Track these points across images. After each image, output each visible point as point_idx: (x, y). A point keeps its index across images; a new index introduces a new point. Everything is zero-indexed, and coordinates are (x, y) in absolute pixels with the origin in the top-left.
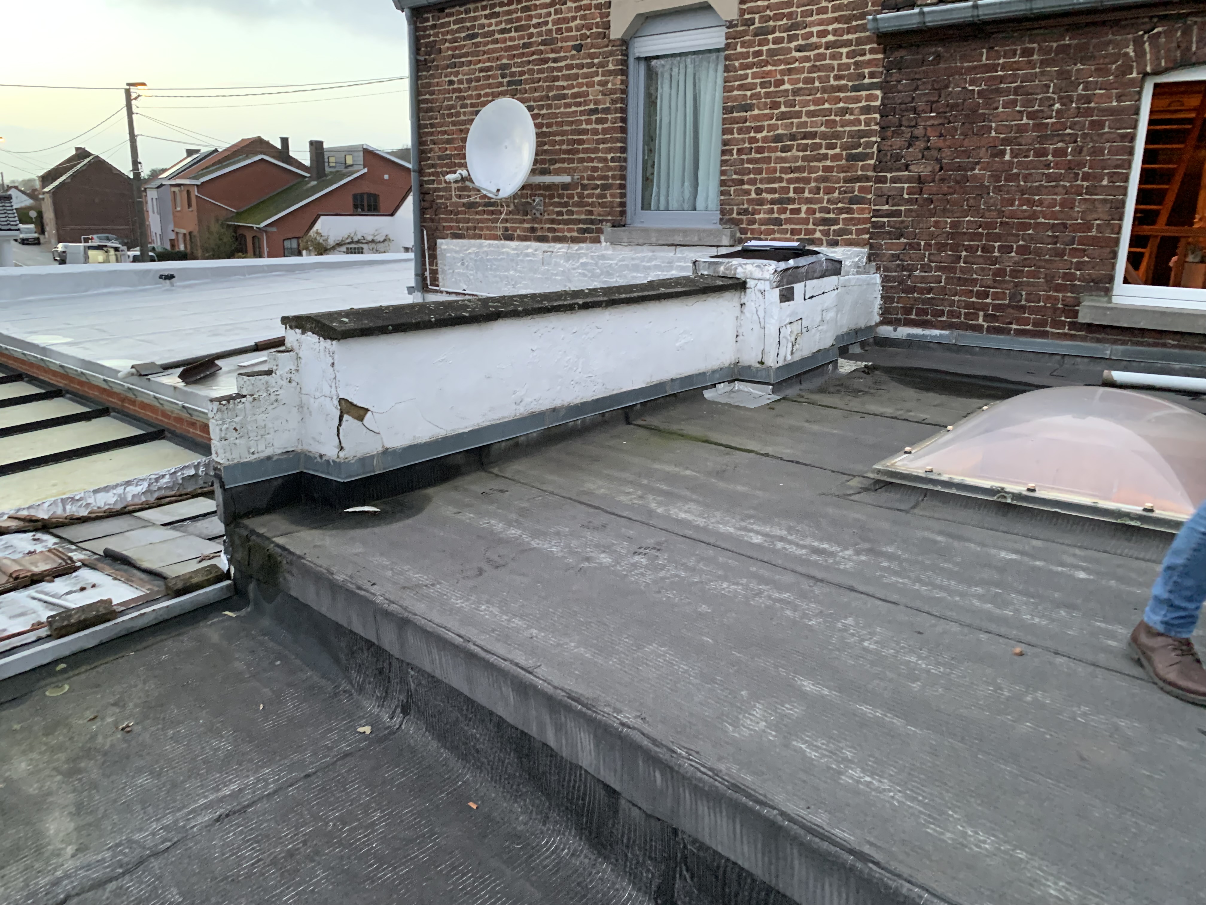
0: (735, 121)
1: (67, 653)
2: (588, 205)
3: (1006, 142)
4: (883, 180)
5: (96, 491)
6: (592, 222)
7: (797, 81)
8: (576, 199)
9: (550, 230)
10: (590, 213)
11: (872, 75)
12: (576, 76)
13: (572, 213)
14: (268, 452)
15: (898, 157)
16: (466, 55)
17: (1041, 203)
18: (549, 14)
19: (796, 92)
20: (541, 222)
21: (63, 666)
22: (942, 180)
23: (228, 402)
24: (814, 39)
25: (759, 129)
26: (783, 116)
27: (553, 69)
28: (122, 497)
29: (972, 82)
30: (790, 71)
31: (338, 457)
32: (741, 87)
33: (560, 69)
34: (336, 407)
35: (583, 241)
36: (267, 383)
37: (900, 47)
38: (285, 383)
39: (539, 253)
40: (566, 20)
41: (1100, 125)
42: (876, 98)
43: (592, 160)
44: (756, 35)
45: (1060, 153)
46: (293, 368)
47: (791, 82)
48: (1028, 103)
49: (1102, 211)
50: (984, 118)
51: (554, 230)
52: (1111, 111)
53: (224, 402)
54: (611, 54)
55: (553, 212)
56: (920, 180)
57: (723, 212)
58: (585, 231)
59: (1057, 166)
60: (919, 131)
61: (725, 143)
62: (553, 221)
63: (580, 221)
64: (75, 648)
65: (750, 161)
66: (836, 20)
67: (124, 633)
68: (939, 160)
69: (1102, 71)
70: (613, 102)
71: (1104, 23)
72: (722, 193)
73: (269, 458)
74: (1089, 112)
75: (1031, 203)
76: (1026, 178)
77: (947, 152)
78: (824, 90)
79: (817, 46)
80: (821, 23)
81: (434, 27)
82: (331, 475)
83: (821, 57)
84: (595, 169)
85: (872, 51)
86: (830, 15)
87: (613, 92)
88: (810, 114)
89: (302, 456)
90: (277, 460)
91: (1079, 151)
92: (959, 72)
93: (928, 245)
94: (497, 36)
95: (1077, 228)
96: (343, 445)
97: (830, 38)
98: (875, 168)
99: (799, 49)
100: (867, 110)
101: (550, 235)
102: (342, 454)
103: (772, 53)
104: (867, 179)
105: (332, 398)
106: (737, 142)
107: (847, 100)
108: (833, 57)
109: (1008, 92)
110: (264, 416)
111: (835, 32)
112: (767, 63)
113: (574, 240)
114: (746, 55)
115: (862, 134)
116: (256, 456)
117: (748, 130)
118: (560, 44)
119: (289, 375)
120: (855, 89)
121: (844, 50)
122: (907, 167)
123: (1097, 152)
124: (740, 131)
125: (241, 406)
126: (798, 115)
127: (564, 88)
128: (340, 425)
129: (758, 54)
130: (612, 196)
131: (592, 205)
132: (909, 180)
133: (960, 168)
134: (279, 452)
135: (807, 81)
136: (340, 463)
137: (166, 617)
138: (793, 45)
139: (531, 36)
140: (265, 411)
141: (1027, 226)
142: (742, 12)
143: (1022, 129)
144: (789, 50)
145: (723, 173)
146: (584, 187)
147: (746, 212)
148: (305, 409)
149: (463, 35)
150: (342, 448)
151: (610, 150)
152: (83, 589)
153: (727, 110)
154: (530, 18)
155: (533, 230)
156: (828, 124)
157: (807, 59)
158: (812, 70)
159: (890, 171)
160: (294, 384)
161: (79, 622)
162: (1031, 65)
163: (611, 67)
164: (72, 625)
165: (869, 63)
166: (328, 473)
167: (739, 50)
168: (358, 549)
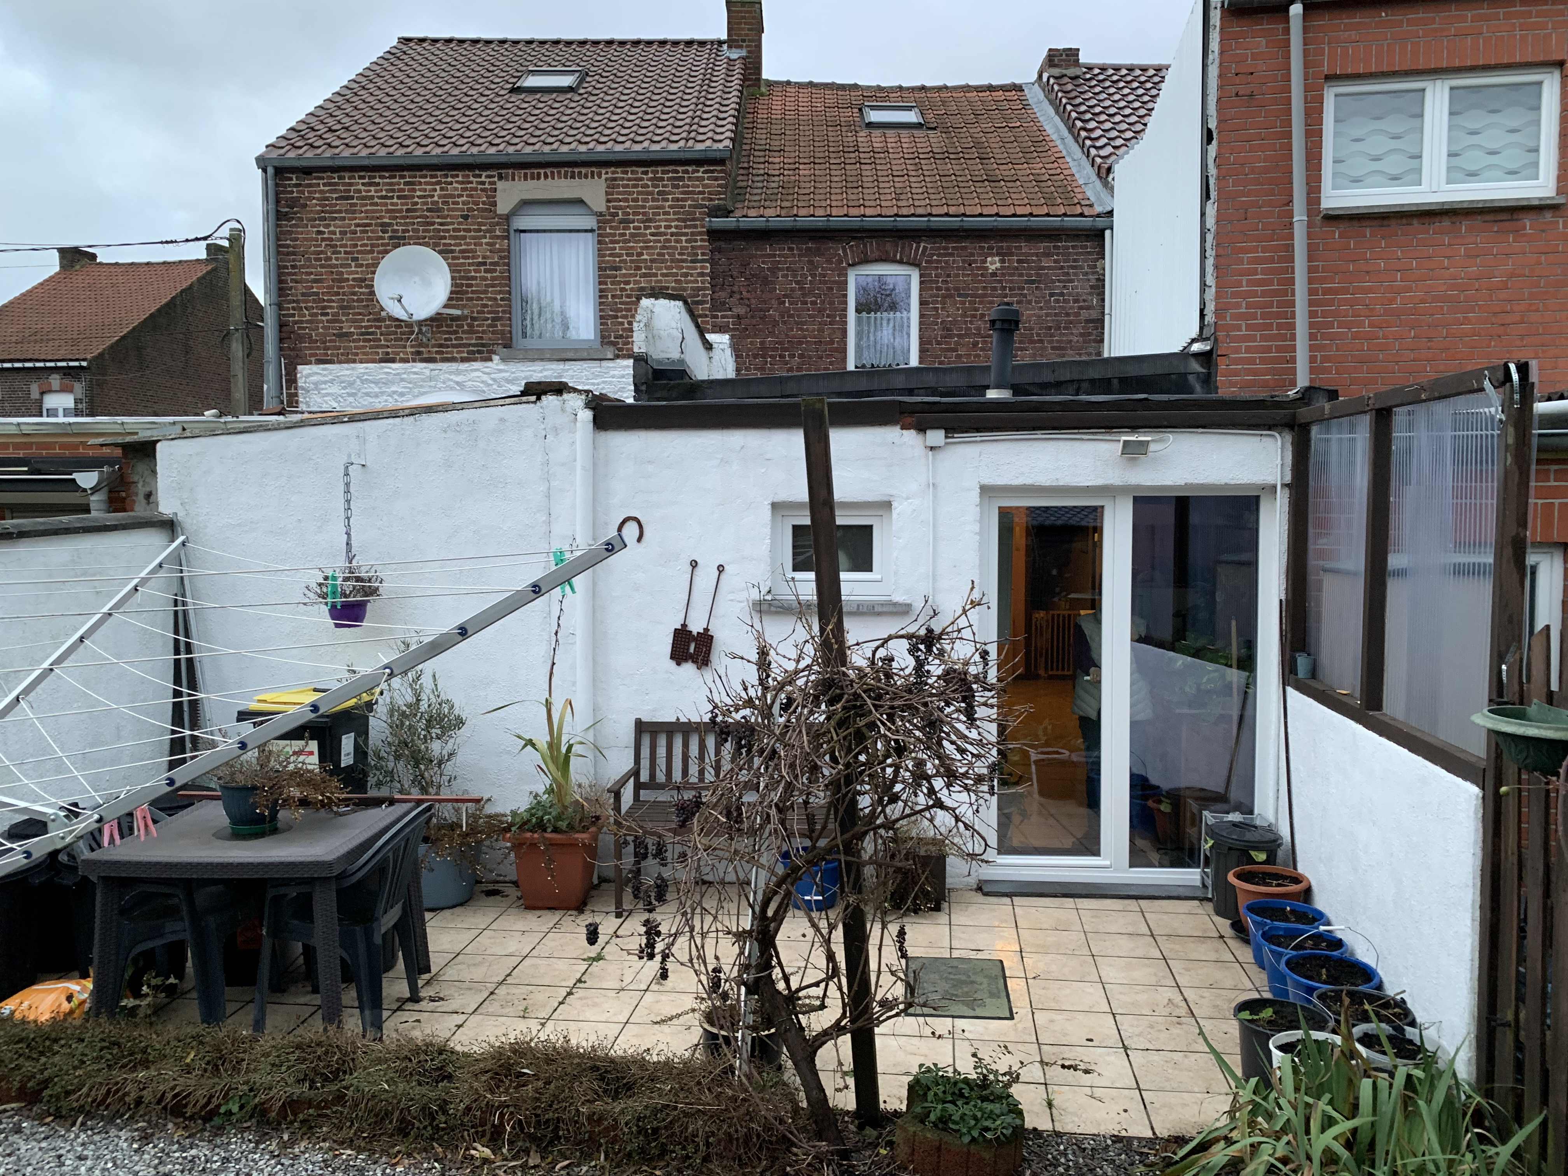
0: (609, 276)
2: (478, 332)
3: (785, 296)
4: (716, 317)
6: (483, 345)
7: (653, 254)
8: (466, 327)
9: (437, 352)
10: (481, 338)
11: (703, 254)
12: (464, 238)
13: (462, 339)
15: (724, 303)
16: (340, 212)
17: (807, 330)
18: (435, 190)
19: (652, 261)
20: (427, 346)
22: (752, 317)
24: (663, 230)
25: (628, 283)
26: (644, 275)
27: (439, 231)
29: (763, 263)
30: (647, 248)
31: (680, 358)
32: (611, 255)
33: (448, 231)
35: (475, 360)
37: (719, 240)
39: (427, 372)
40: (452, 196)
41: (831, 289)
42: (706, 268)
43: (482, 299)
44: (621, 223)
45: (813, 303)
47: (648, 254)
48: (795, 276)
49: (839, 334)
50: (773, 283)
51: (442, 353)
52: (836, 282)
54: (498, 224)
55: (441, 338)
56: (739, 317)
57: (603, 337)
58: (473, 352)
59: (813, 310)
60: (736, 288)
61: (601, 291)
62: (441, 346)
63: (470, 345)
65: (621, 303)
66: (678, 220)
68: (749, 306)
69: (829, 261)
70: (501, 258)
71: (827, 238)
72: (601, 324)
74: (825, 282)
75: (802, 330)
76: (798, 316)
77: (753, 301)
78: (672, 261)
79: (665, 234)
80: (666, 220)
81: (296, 185)
83: (669, 241)
84: (486, 306)
85: (702, 240)
86: (672, 216)
87: (500, 251)
88: (663, 275)
91: (823, 302)
92: (755, 256)
93: (748, 356)
94: (376, 200)
95: (826, 343)
96: (684, 352)
97: (673, 230)
98: (710, 310)
99: (652, 234)
100: (702, 274)
101: (438, 356)
102: (682, 356)
103: (631, 235)
104: (706, 316)
106: (611, 290)
107: (688, 268)
108: (677, 241)
109: (782, 269)
111: (676, 227)
112: (629, 241)
113: (463, 360)
114: (614, 235)
115: (700, 289)
117: (619, 283)
118: (446, 213)
120: (692, 261)
121: (684, 238)
122: (730, 310)
123: (831, 303)
124: (612, 283)
126: (656, 275)
127: (451, 245)
128: (682, 342)
129: (625, 235)
130: (502, 325)
131: (483, 332)
132: (732, 317)
133: (761, 310)
135: (659, 254)
138: (648, 232)
139: (416, 203)
141: (801, 343)
142: (608, 208)
143: (792, 290)
144: (646, 235)
145: (601, 310)
146: (474, 319)
147: (621, 337)
149: (335, 196)
151: (500, 292)
153: (600, 269)
154: (414, 190)
155: (419, 353)
156: (676, 281)
157: (659, 241)
158: (664, 247)
159: (720, 311)
162: (794, 255)
163: (498, 233)
165: (701, 247)
167: (608, 231)
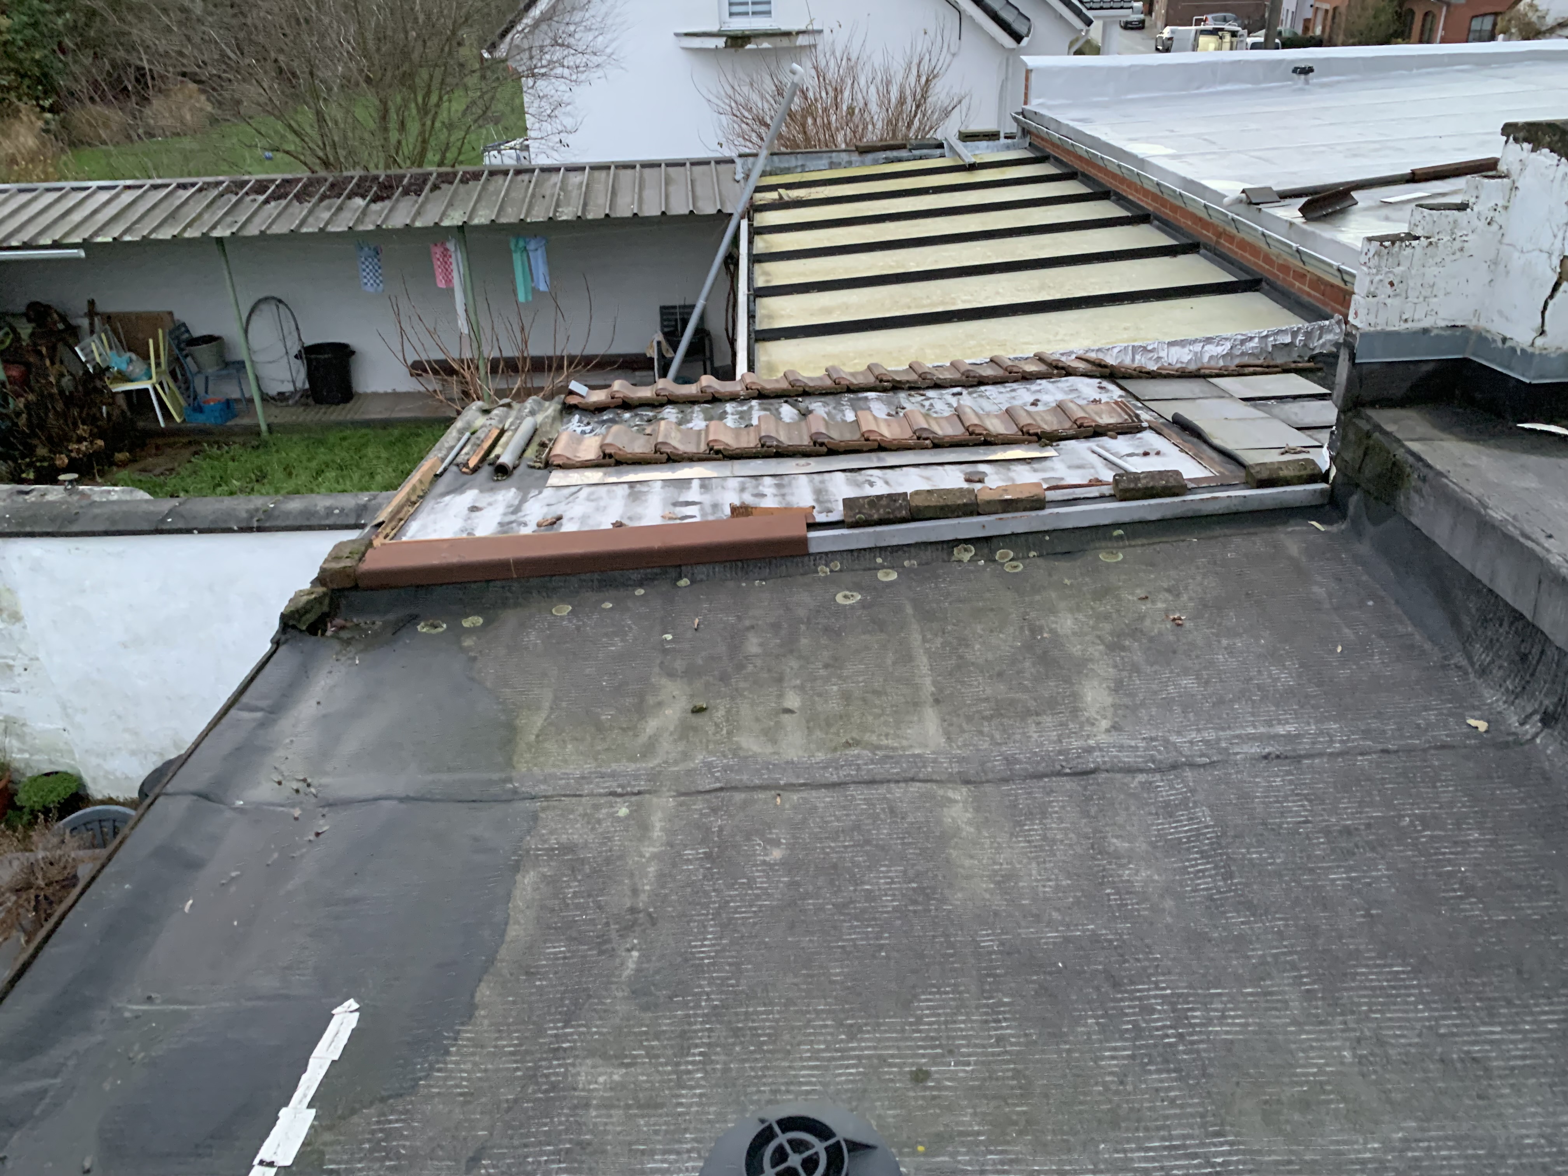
1: (1126, 519)
5: (1171, 344)
14: (1426, 323)
21: (1121, 532)
23: (1393, 243)
28: (1198, 356)
31: (1533, 344)
34: (1554, 270)
36: (1455, 222)
38: (1482, 225)
46: (1501, 203)
53: (1387, 244)
64: (1136, 517)
67: (1190, 514)
73: (1425, 331)
82: (1511, 370)
89: (1474, 338)
90: (1437, 336)
96: (1546, 328)
102: (1539, 342)
105: (1550, 255)
110: (1435, 270)
116: (1409, 325)
119: (1492, 214)
125: (1409, 250)
128: (1551, 296)
134: (1443, 324)
136: (1532, 355)
137: (1241, 509)
140: (1441, 264)
148: (1501, 267)
150: (1542, 333)
152: (1146, 454)
160: (1495, 227)
161: (1147, 488)
164: (1139, 490)
166: (1508, 367)
168: (1531, 482)
